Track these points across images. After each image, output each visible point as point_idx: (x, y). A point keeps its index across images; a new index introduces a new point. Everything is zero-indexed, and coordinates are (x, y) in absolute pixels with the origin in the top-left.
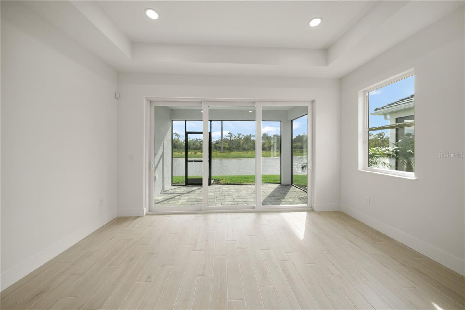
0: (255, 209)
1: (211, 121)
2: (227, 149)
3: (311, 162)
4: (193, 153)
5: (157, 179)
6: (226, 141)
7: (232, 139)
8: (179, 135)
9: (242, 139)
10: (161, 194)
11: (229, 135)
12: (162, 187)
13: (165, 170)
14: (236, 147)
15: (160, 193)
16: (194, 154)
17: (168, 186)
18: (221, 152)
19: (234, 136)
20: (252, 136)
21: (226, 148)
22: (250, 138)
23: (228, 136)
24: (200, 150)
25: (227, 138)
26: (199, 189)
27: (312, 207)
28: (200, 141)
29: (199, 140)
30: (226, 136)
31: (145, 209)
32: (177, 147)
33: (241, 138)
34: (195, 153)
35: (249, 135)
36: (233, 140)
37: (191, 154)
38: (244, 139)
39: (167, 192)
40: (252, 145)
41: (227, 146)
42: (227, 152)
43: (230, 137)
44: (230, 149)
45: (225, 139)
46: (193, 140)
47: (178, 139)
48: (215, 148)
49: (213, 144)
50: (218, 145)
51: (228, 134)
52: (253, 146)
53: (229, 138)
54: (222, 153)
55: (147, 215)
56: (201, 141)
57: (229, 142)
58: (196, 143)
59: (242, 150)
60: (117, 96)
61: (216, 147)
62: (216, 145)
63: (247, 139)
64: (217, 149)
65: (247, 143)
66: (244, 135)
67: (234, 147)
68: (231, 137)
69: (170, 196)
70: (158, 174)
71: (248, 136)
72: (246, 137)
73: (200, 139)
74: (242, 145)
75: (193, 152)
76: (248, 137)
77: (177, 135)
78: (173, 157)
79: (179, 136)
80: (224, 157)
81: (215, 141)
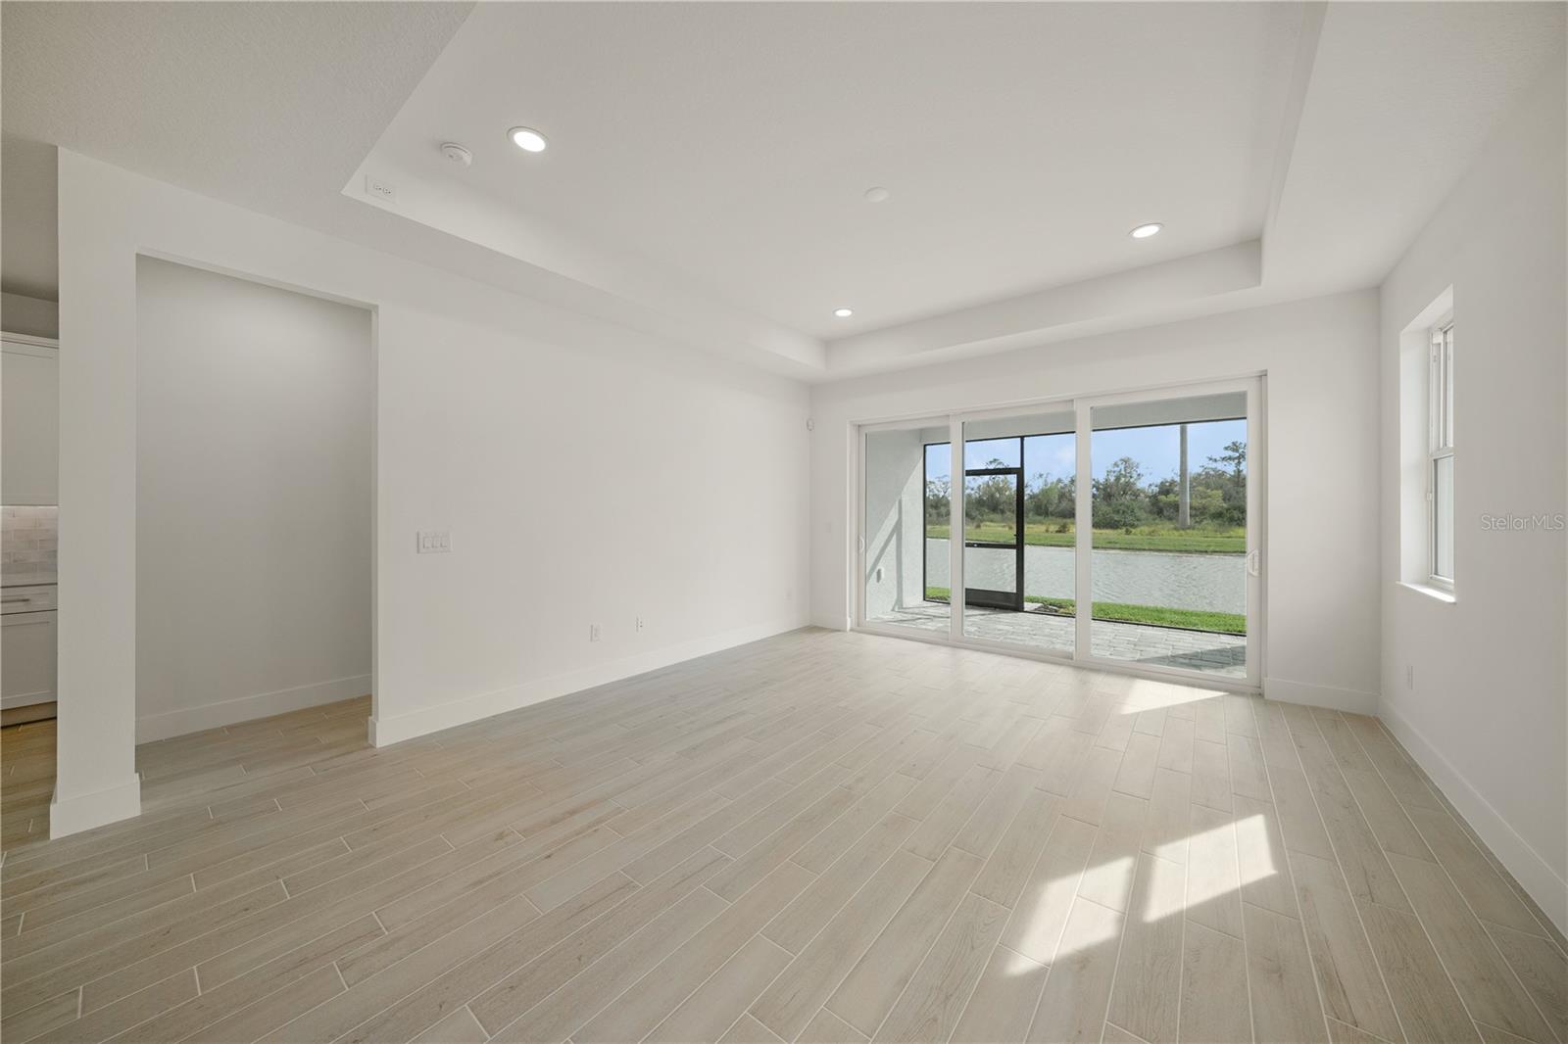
0: (1072, 659)
1: (1022, 438)
2: (1218, 516)
3: (1257, 552)
4: (1053, 528)
5: (883, 575)
6: (1209, 480)
10: (893, 610)
11: (1229, 453)
12: (895, 597)
13: (905, 560)
15: (891, 608)
17: (914, 598)
18: (1176, 529)
21: (1212, 510)
23: (1223, 459)
25: (1220, 466)
26: (983, 615)
27: (1260, 687)
30: (1215, 460)
31: (849, 620)
32: (1001, 507)
34: (1061, 530)
37: (1047, 531)
39: (907, 611)
41: (1219, 504)
42: (1209, 525)
43: (1233, 463)
45: (1207, 473)
46: (1059, 481)
48: (1155, 510)
49: (1146, 497)
50: (1171, 498)
51: (1226, 448)
53: (1230, 469)
54: (1182, 532)
55: (851, 630)
56: (1094, 486)
57: (1230, 486)
60: (810, 426)
61: (1161, 504)
62: (1163, 497)
64: (1165, 513)
68: (1239, 463)
69: (909, 617)
70: (887, 567)
73: (1087, 478)
75: (1054, 524)
78: (928, 535)
80: (1184, 548)
81: (1159, 482)
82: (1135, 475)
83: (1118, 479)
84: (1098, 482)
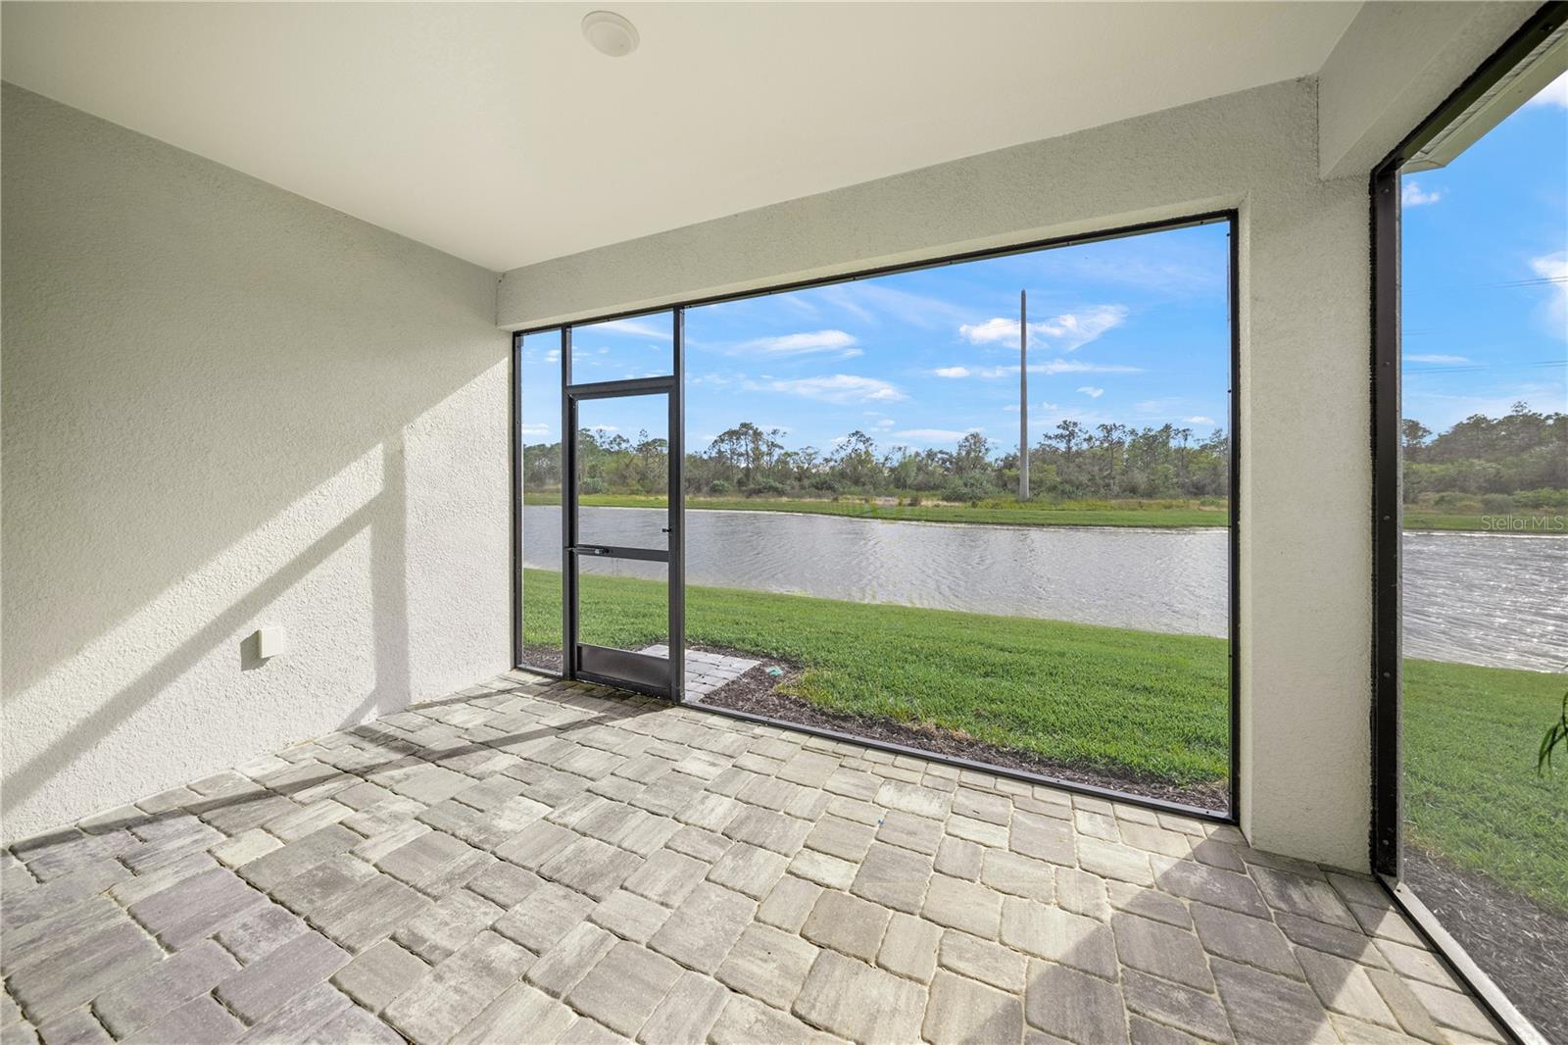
2: (1053, 489)
4: (907, 501)
6: (1045, 456)
7: (1074, 449)
8: (868, 440)
9: (1126, 445)
11: (1060, 431)
14: (1092, 479)
16: (910, 505)
18: (1017, 502)
19: (1087, 436)
20: (1178, 432)
21: (1048, 483)
22: (1165, 444)
23: (1056, 437)
24: (938, 492)
25: (1053, 443)
28: (942, 459)
29: (939, 456)
30: (1050, 438)
32: (862, 480)
33: (1120, 443)
34: (914, 503)
35: (1161, 427)
36: (1079, 454)
37: (900, 504)
38: (1133, 445)
40: (1172, 470)
41: (1053, 478)
42: (1046, 498)
43: (1065, 441)
44: (1065, 491)
45: (1043, 449)
46: (917, 454)
47: (867, 452)
48: (1001, 483)
49: (993, 470)
50: (1014, 471)
51: (1058, 427)
52: (1177, 475)
53: (1062, 446)
54: (1022, 505)
56: (948, 460)
57: (1062, 461)
58: (927, 465)
59: (1124, 491)
61: (1006, 478)
62: (1006, 471)
63: (1150, 446)
64: (1008, 486)
65: (1147, 465)
66: (1133, 432)
67: (1084, 478)
68: (1070, 441)
71: (1153, 433)
72: (1145, 437)
73: (941, 452)
74: (1124, 473)
75: (909, 497)
76: (1155, 437)
77: (863, 439)
79: (870, 442)
81: (1003, 456)
82: (983, 450)
83: (968, 453)
84: (951, 456)
